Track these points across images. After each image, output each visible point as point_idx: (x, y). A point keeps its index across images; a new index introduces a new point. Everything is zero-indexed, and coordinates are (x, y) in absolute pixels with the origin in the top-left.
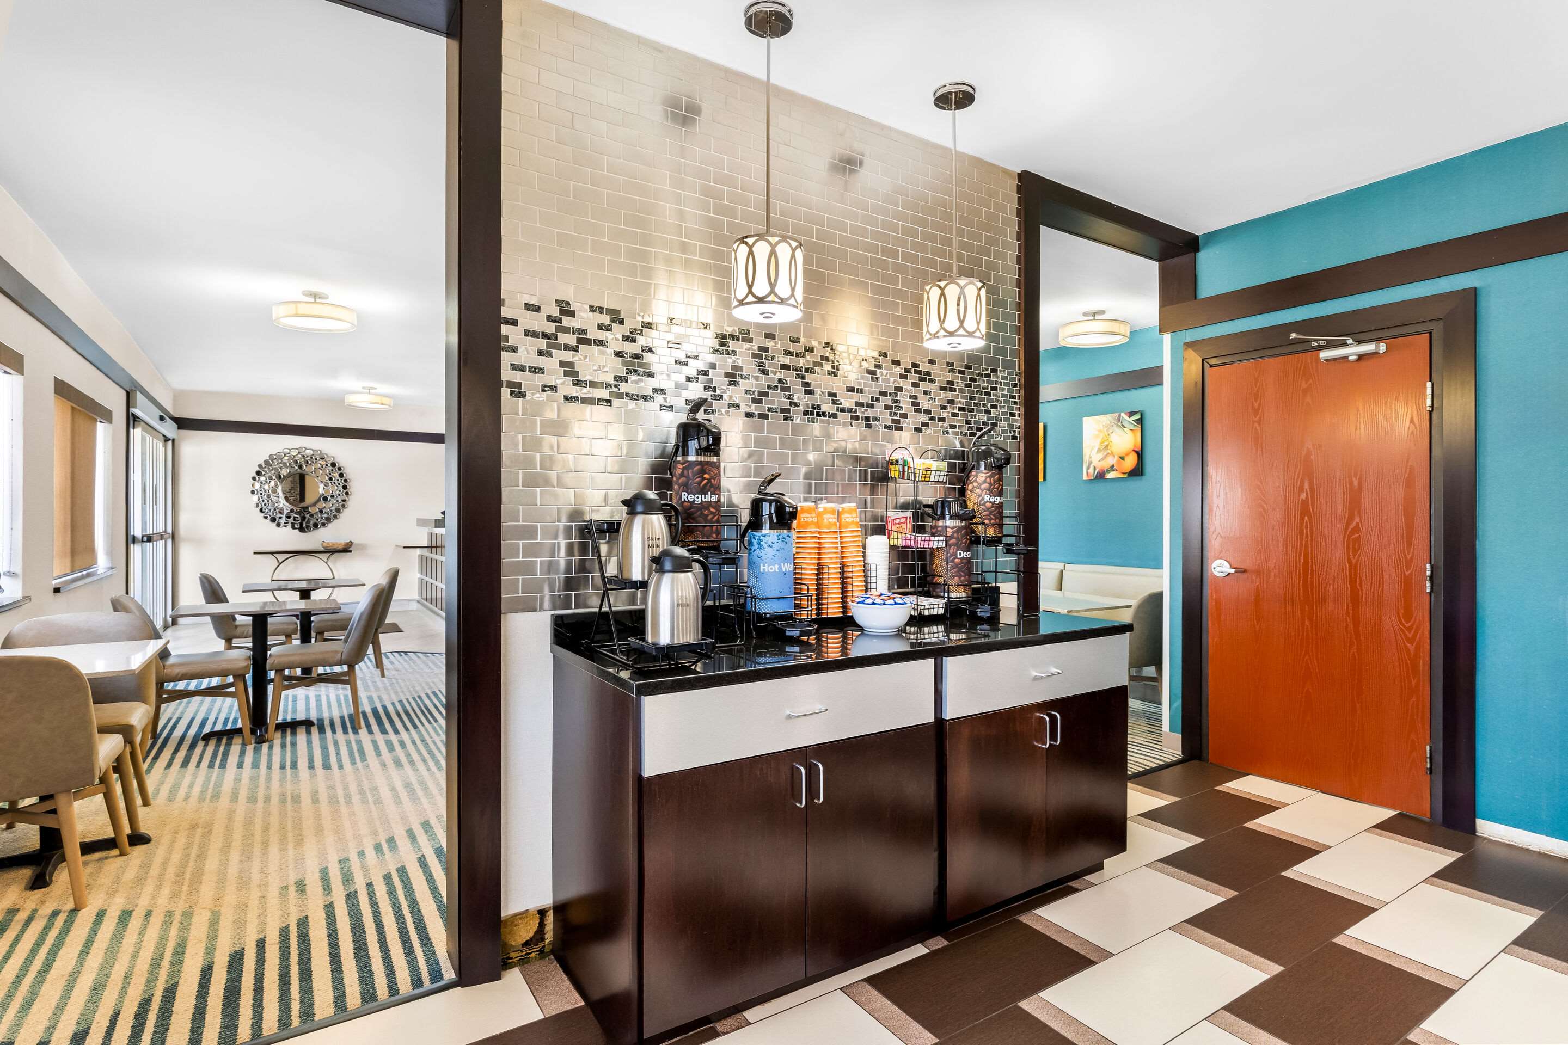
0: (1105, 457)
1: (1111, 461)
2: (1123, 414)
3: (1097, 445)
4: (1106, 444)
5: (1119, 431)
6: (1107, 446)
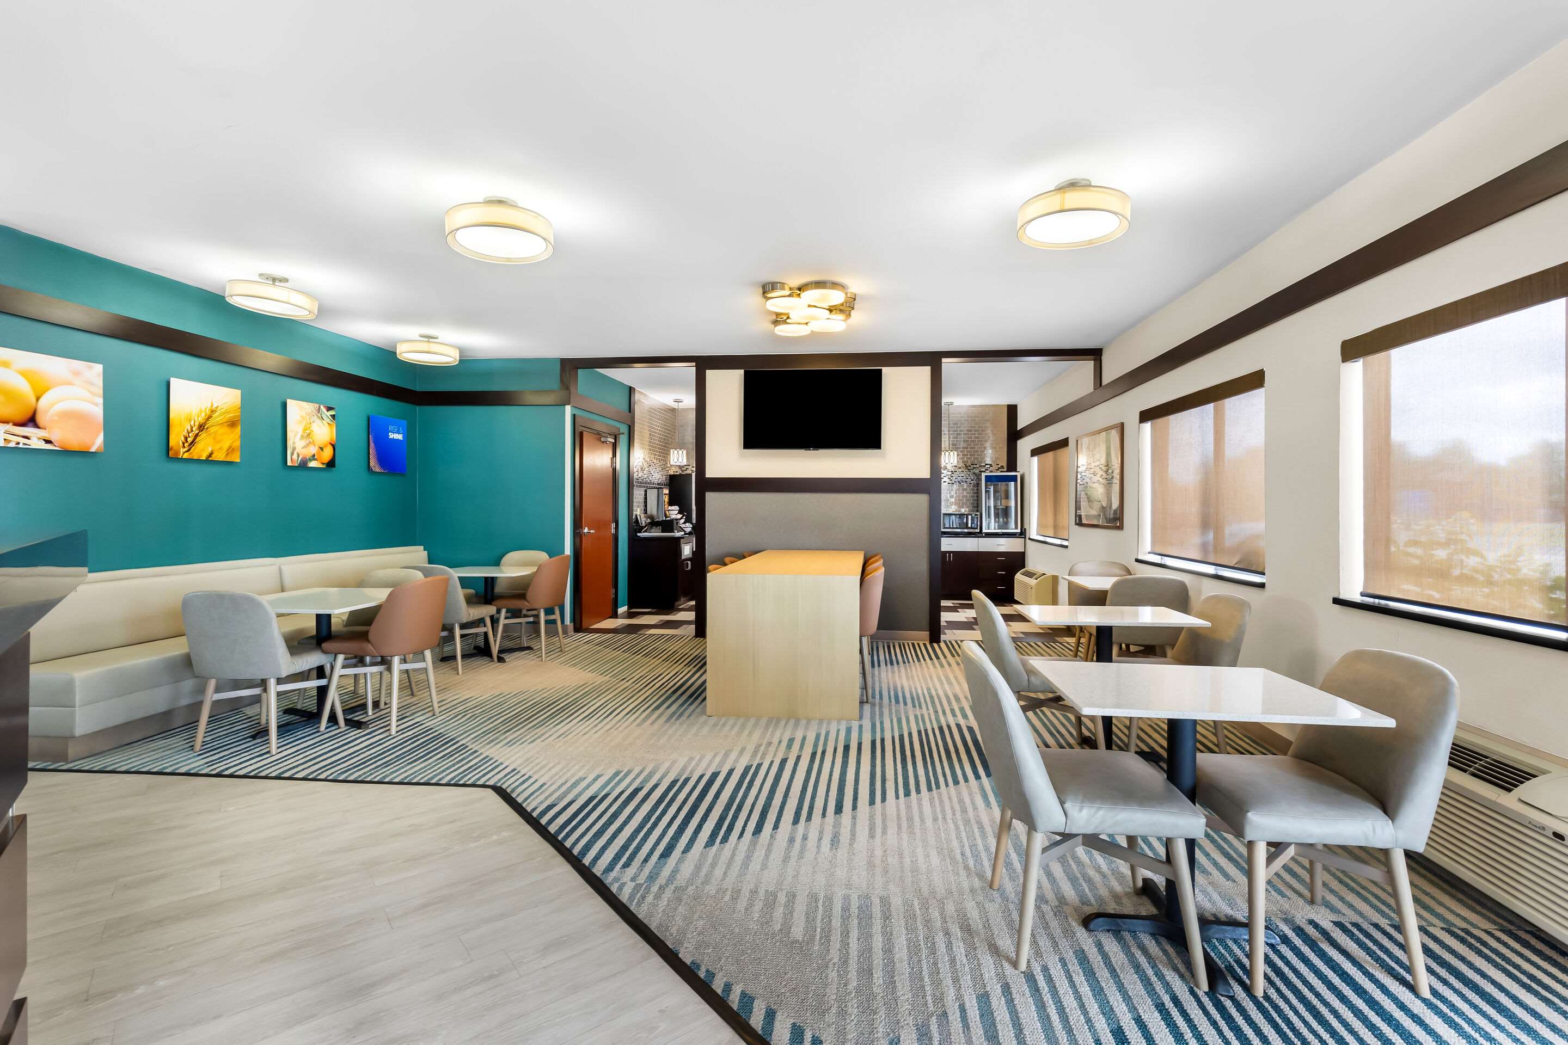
0: (307, 445)
1: (313, 450)
2: (322, 407)
3: (300, 431)
4: (308, 432)
5: (318, 421)
6: (309, 435)
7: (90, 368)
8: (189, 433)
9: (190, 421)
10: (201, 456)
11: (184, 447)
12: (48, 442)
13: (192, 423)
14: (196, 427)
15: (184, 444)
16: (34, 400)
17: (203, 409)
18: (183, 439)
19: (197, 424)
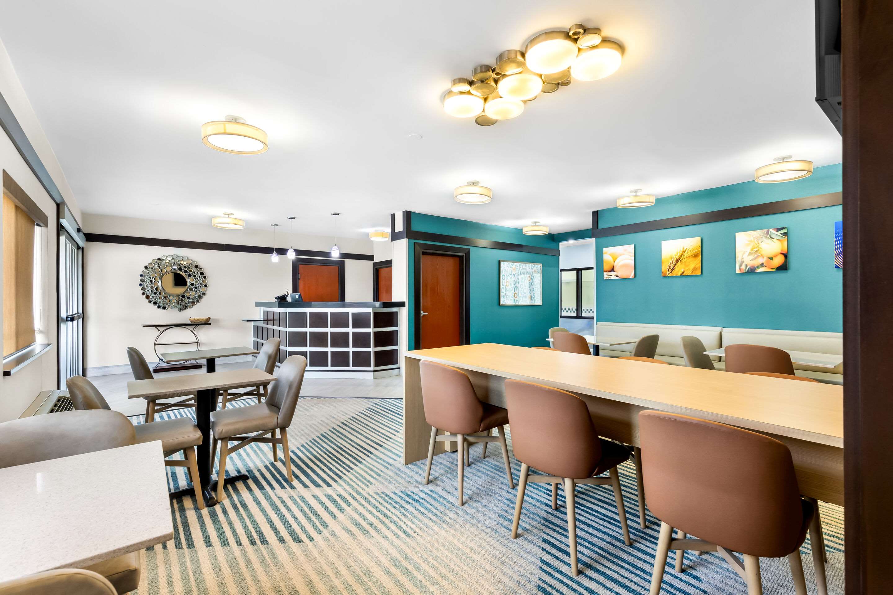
0: (756, 258)
1: (760, 261)
2: (771, 230)
3: (748, 250)
4: (756, 249)
5: (769, 241)
6: (757, 251)
7: (630, 247)
8: (671, 264)
9: (671, 259)
10: (678, 274)
11: (669, 271)
12: (617, 276)
13: (673, 259)
14: (675, 261)
15: (668, 270)
16: (613, 262)
17: (678, 252)
18: (668, 267)
19: (675, 259)
